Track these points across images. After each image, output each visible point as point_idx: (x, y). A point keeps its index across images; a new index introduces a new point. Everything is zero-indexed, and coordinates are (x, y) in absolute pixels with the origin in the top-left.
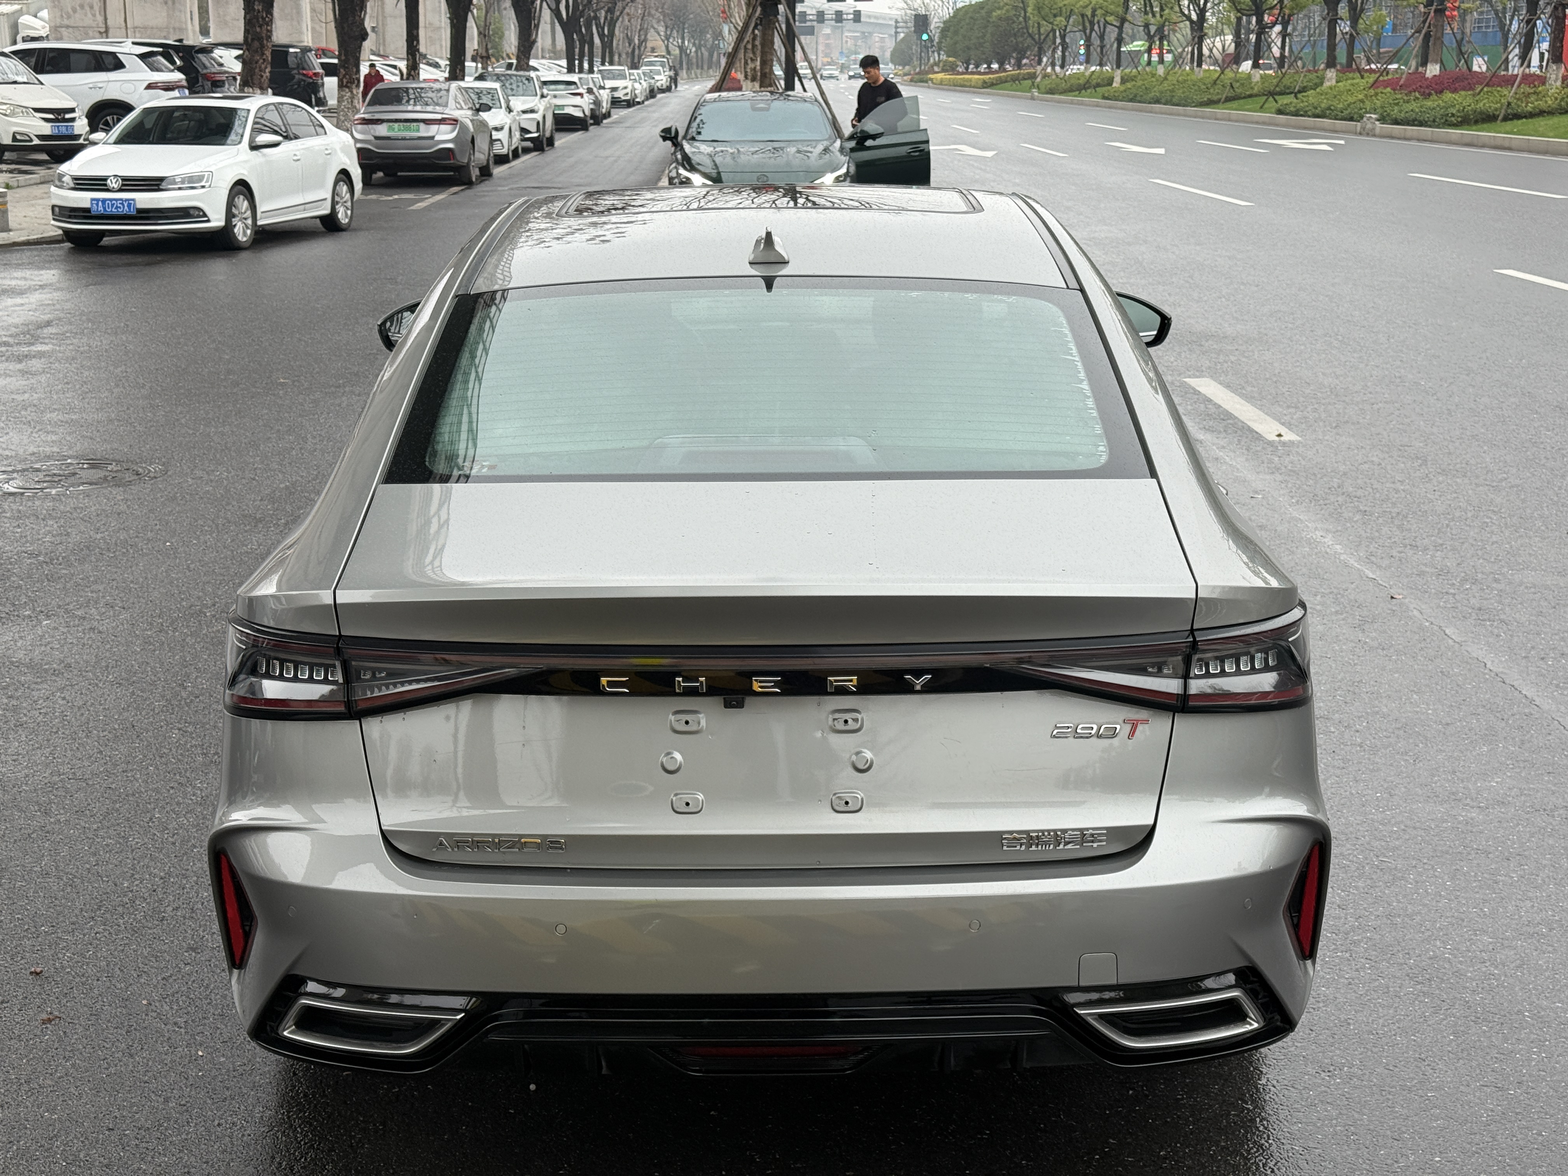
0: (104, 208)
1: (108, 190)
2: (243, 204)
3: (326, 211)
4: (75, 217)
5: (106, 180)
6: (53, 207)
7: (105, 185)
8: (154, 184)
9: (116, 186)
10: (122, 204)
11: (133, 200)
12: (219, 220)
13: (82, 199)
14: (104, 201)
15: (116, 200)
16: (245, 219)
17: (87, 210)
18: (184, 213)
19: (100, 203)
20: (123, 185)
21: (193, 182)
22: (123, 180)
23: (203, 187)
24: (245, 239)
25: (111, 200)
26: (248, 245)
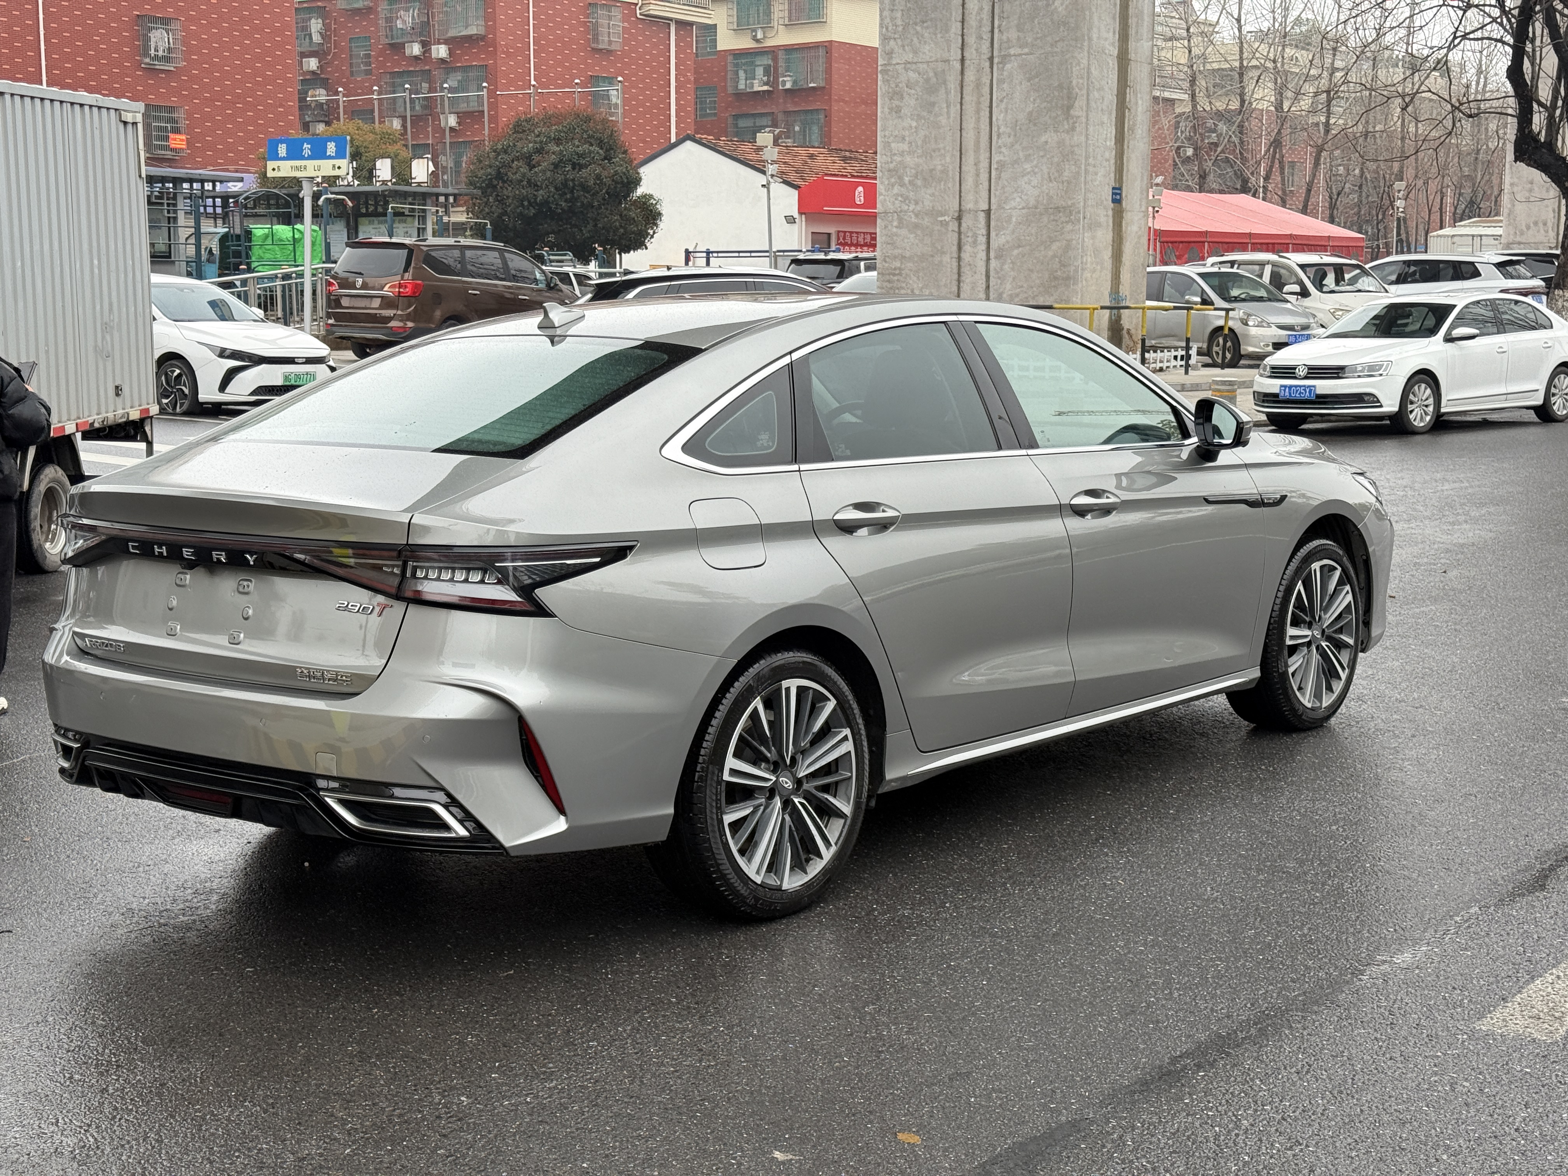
0: (1290, 393)
1: (1295, 378)
2: (1424, 392)
3: (1539, 401)
4: (1268, 401)
5: (1295, 369)
6: (1254, 392)
7: (1294, 373)
8: (1337, 372)
9: (1302, 374)
10: (1305, 390)
11: (1314, 386)
12: (1392, 406)
13: (1273, 385)
14: (1290, 387)
15: (1300, 386)
16: (1426, 406)
17: (1276, 395)
18: (1358, 398)
19: (1287, 390)
20: (1308, 373)
21: (1372, 370)
22: (1309, 369)
23: (1381, 375)
24: (1422, 424)
25: (1296, 386)
26: (1424, 430)
